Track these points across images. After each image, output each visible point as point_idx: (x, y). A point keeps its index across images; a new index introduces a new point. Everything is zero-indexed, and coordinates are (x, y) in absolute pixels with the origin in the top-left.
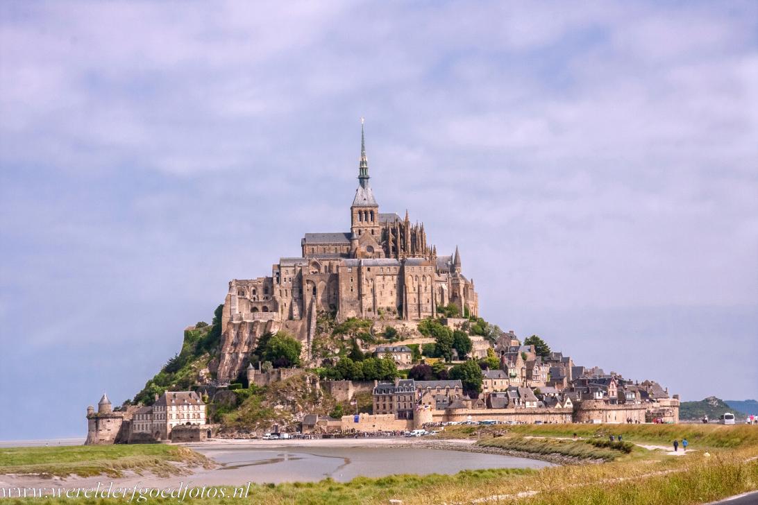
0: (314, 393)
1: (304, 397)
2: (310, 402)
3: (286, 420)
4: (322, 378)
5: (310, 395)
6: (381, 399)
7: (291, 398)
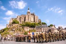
0: (20, 29)
1: (17, 30)
2: (19, 31)
3: (12, 35)
4: (22, 26)
5: (19, 29)
6: (38, 29)
7: (14, 30)
